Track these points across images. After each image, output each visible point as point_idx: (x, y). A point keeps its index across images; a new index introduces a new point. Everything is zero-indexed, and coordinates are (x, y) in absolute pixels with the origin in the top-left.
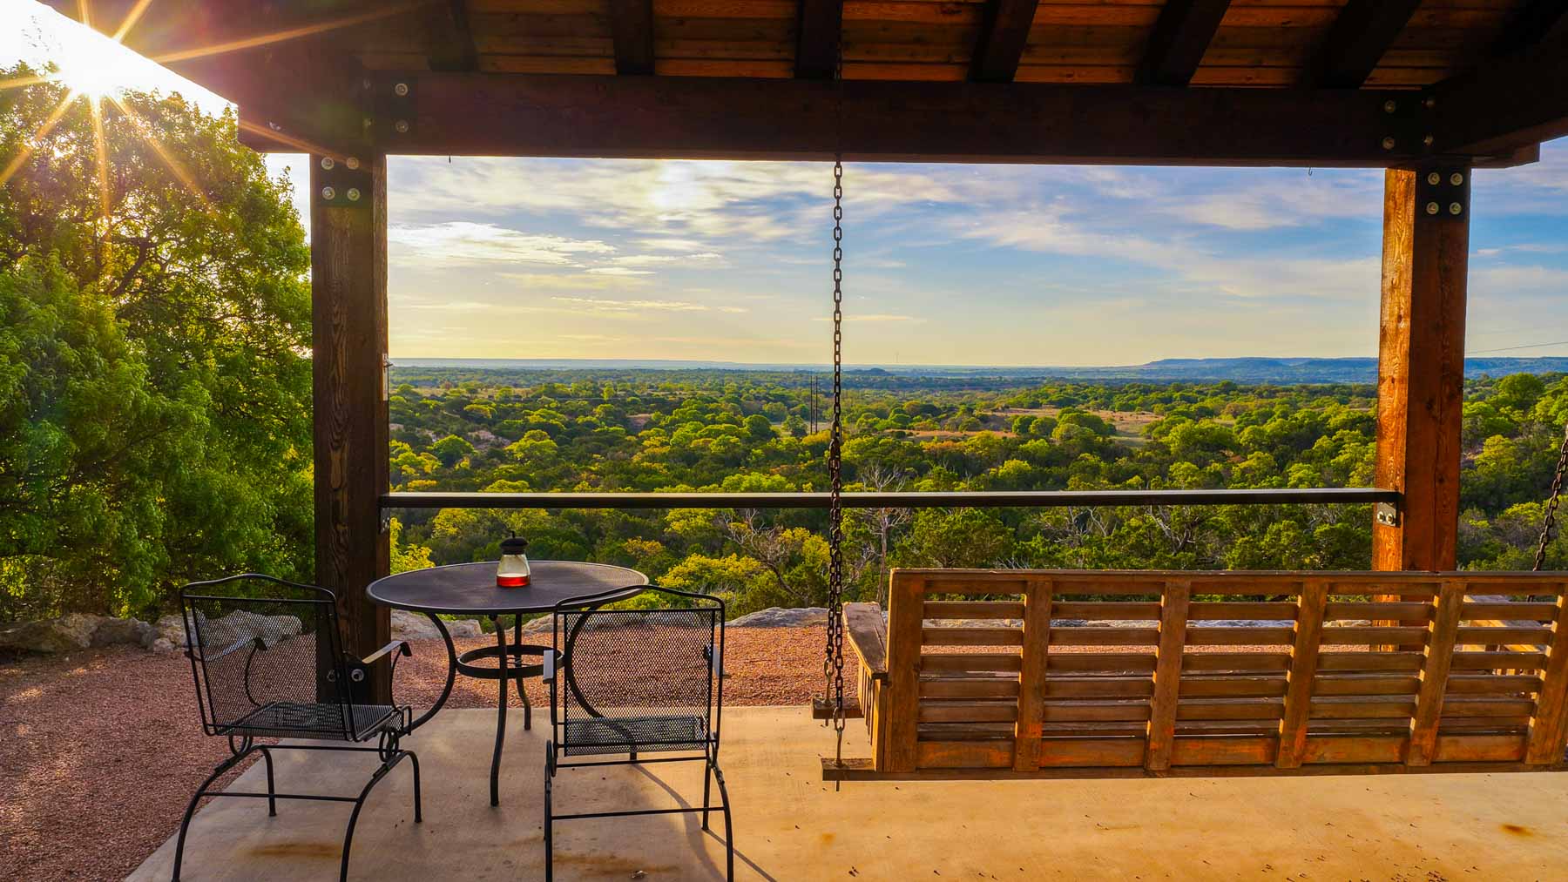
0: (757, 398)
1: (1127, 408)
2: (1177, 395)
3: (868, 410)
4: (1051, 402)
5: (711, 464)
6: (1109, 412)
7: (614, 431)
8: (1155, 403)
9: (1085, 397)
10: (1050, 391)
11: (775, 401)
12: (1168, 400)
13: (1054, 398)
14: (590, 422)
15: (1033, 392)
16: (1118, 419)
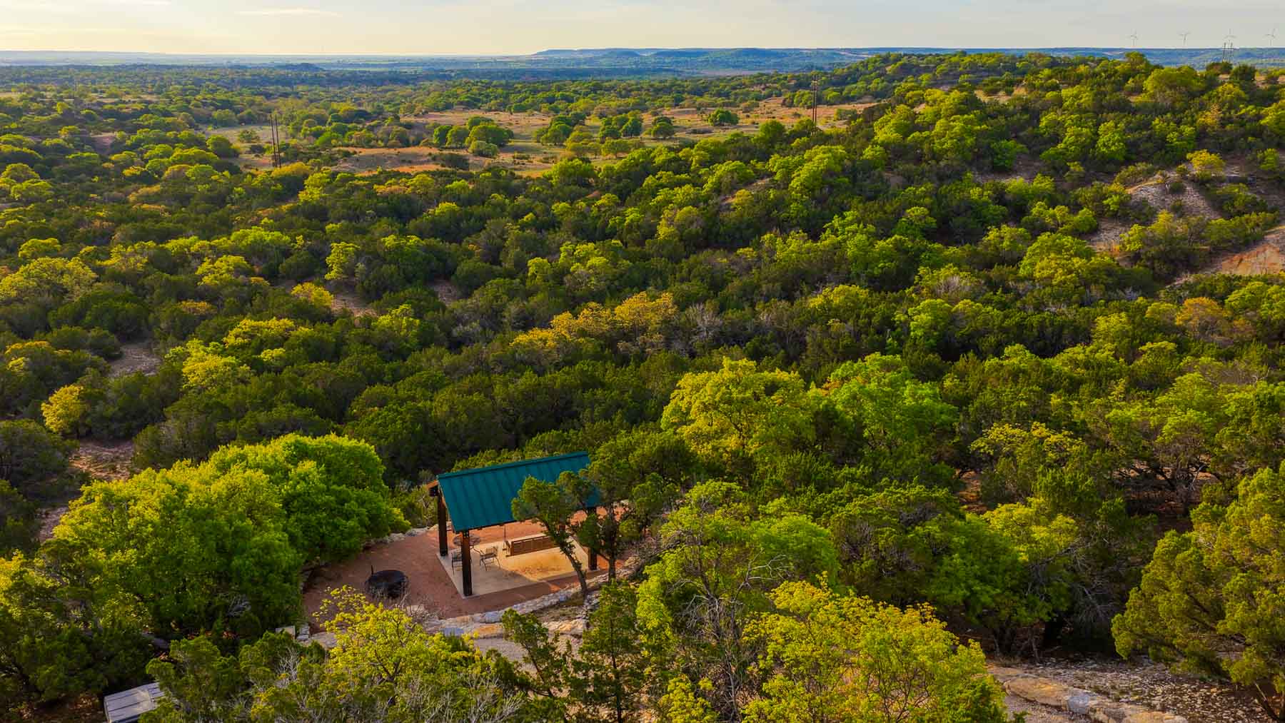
0: (205, 104)
1: (521, 109)
2: (558, 94)
3: (308, 117)
4: (461, 103)
5: (203, 205)
6: (507, 114)
7: (88, 157)
8: (542, 102)
9: (487, 96)
10: (459, 91)
11: (222, 108)
12: (551, 100)
13: (463, 98)
14: (58, 145)
15: (445, 93)
16: (514, 122)
